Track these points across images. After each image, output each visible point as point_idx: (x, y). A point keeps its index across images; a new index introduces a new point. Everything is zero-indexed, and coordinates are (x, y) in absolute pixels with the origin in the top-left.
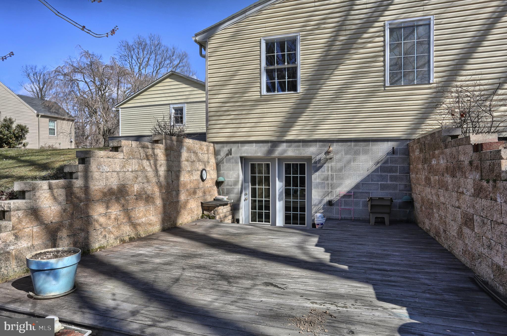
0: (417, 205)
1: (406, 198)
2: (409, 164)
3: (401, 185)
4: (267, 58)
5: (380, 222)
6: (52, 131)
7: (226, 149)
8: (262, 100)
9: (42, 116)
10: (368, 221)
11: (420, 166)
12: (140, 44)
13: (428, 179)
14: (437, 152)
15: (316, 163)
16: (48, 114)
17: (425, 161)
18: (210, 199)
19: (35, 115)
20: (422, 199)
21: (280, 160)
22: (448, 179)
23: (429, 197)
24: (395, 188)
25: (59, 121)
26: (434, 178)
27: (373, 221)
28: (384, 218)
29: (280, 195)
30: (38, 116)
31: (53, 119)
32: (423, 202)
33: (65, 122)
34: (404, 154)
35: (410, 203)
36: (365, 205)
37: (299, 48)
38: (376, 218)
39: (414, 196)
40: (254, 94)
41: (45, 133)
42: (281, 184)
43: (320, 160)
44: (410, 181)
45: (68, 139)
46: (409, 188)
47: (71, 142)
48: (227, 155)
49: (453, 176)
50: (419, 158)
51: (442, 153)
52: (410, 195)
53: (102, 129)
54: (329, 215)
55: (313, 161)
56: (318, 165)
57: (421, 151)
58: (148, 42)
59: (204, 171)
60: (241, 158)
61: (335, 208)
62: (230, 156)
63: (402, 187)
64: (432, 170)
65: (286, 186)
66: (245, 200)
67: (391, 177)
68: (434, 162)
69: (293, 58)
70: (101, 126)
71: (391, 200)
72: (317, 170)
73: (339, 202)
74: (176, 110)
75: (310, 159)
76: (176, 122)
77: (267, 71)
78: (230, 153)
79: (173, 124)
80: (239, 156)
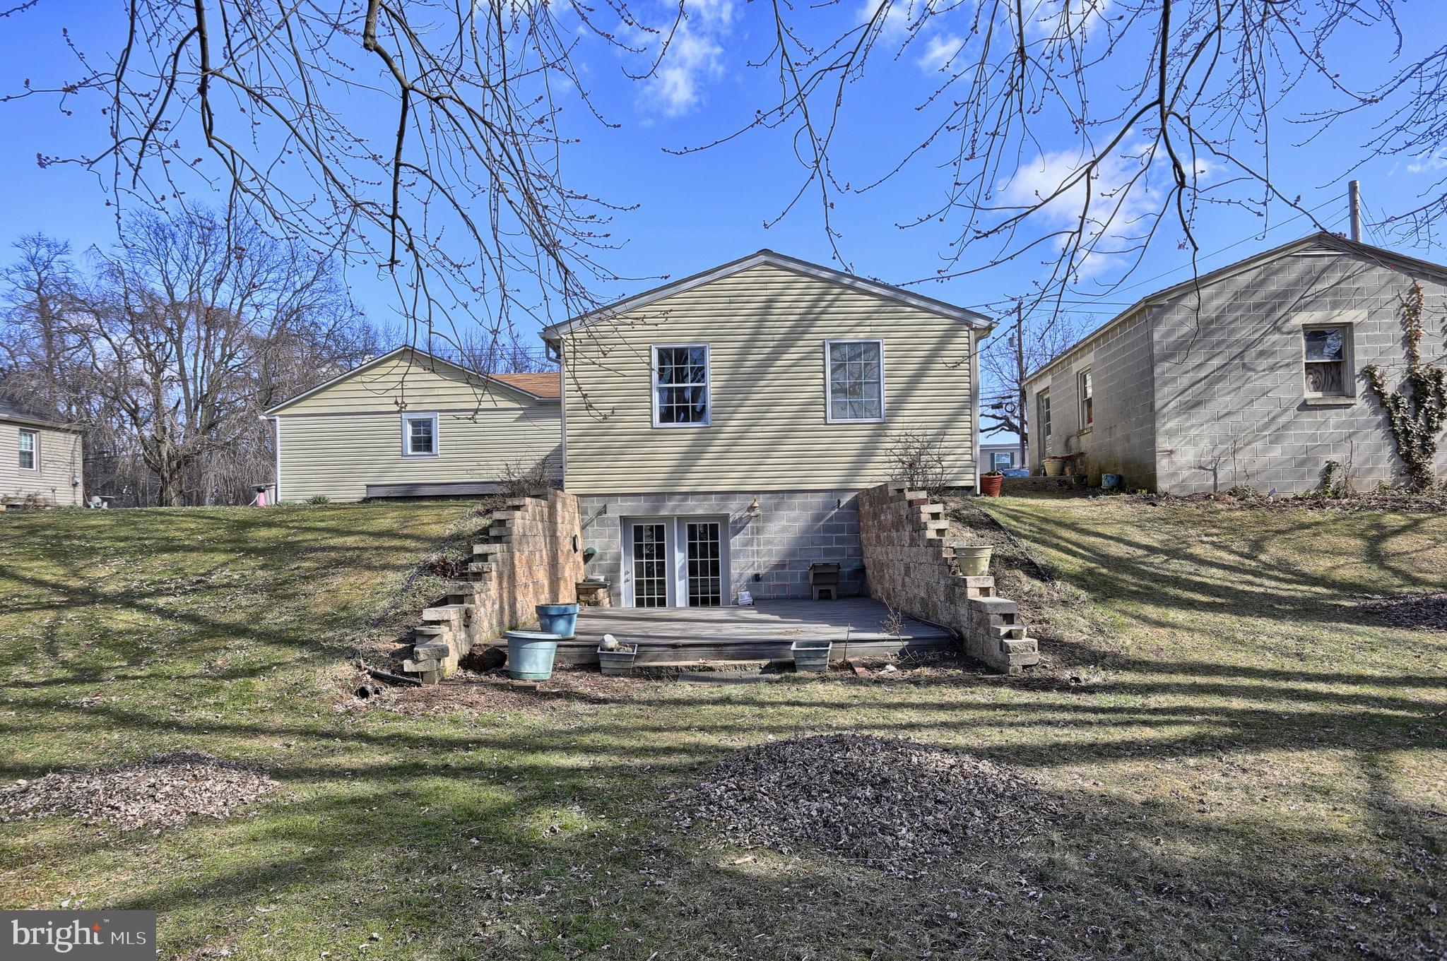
0: (869, 572)
1: (856, 565)
2: (859, 521)
3: (849, 548)
4: (661, 370)
5: (825, 596)
6: (25, 458)
7: (597, 504)
8: (655, 433)
9: (5, 422)
10: (810, 598)
11: (870, 523)
13: (878, 537)
14: (884, 506)
15: (735, 522)
16: (20, 418)
17: (876, 516)
18: (580, 579)
20: (874, 561)
21: (682, 519)
22: (894, 534)
23: (880, 557)
24: (842, 552)
25: (43, 432)
26: (883, 535)
27: (816, 595)
28: (829, 591)
29: (682, 568)
31: (29, 428)
32: (875, 566)
33: (55, 434)
34: (852, 508)
35: (861, 571)
36: (805, 577)
37: (709, 358)
38: (821, 591)
39: (866, 561)
42: (682, 555)
43: (741, 519)
44: (860, 543)
45: (66, 479)
46: (860, 552)
47: (74, 484)
48: (600, 513)
49: (898, 531)
50: (869, 513)
51: (889, 508)
52: (862, 560)
54: (757, 594)
55: (731, 520)
56: (739, 526)
57: (871, 505)
59: (576, 539)
60: (621, 518)
61: (762, 583)
62: (604, 516)
63: (851, 552)
64: (882, 527)
65: (690, 557)
66: (627, 581)
67: (837, 538)
68: (882, 518)
69: (699, 374)
71: (838, 566)
72: (737, 532)
73: (768, 576)
74: (416, 424)
75: (726, 517)
76: (416, 448)
77: (661, 390)
78: (604, 510)
79: (410, 452)
80: (618, 515)
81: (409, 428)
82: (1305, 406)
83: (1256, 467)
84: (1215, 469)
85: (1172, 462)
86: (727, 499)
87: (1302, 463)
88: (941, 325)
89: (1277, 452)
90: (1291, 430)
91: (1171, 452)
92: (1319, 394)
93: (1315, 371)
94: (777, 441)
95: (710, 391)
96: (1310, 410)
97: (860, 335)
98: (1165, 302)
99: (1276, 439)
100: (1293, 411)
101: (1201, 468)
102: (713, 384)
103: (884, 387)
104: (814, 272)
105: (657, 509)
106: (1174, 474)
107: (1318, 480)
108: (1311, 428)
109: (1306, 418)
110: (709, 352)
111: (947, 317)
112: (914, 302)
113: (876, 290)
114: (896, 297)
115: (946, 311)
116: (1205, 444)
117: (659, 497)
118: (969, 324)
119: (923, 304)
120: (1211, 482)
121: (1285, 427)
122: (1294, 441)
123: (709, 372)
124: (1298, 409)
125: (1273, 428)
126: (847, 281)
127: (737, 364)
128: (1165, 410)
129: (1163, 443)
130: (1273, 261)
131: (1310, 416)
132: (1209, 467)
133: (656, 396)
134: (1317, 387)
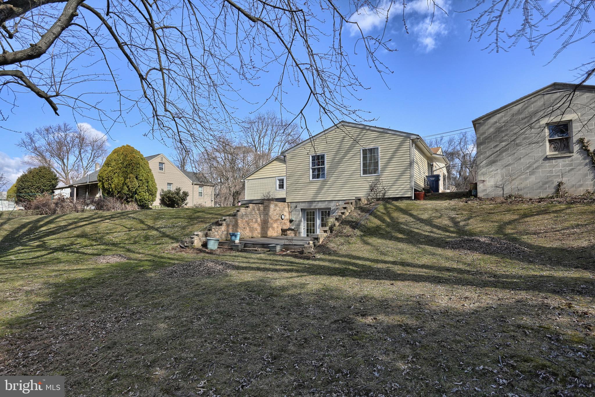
4: (312, 163)
6: (201, 194)
7: (294, 205)
8: (311, 182)
9: (195, 184)
12: (259, 118)
15: (332, 210)
16: (199, 183)
18: (285, 227)
19: (191, 183)
21: (319, 209)
25: (205, 186)
29: (319, 225)
30: (193, 184)
31: (201, 186)
33: (208, 187)
37: (326, 158)
40: (305, 180)
41: (196, 195)
42: (320, 221)
43: (334, 209)
45: (210, 199)
47: (212, 201)
48: (295, 208)
53: (232, 192)
56: (334, 211)
58: (266, 116)
59: (283, 216)
60: (302, 209)
66: (304, 229)
69: (323, 163)
70: (231, 189)
72: (333, 213)
74: (280, 180)
75: (330, 208)
76: (280, 188)
77: (312, 169)
78: (296, 207)
79: (278, 189)
80: (300, 208)
81: (278, 182)
82: (547, 159)
83: (522, 186)
84: (503, 187)
85: (484, 185)
86: (331, 203)
87: (546, 183)
88: (400, 139)
89: (533, 179)
90: (540, 169)
91: (484, 181)
92: (557, 153)
93: (555, 143)
94: (345, 183)
95: (326, 168)
96: (549, 160)
97: (371, 146)
98: (481, 121)
99: (532, 173)
100: (541, 161)
101: (497, 187)
102: (326, 166)
103: (379, 163)
104: (357, 126)
105: (310, 206)
106: (485, 190)
107: (554, 190)
108: (550, 168)
109: (547, 164)
110: (326, 156)
111: (402, 136)
112: (390, 132)
113: (377, 130)
114: (384, 131)
115: (402, 134)
116: (499, 178)
117: (311, 202)
118: (410, 138)
119: (393, 132)
120: (502, 192)
121: (537, 168)
122: (541, 174)
123: (326, 162)
124: (543, 160)
125: (531, 169)
126: (368, 128)
127: (334, 159)
128: (481, 164)
129: (480, 178)
130: (531, 98)
131: (549, 163)
132: (501, 187)
133: (311, 171)
134: (556, 149)
